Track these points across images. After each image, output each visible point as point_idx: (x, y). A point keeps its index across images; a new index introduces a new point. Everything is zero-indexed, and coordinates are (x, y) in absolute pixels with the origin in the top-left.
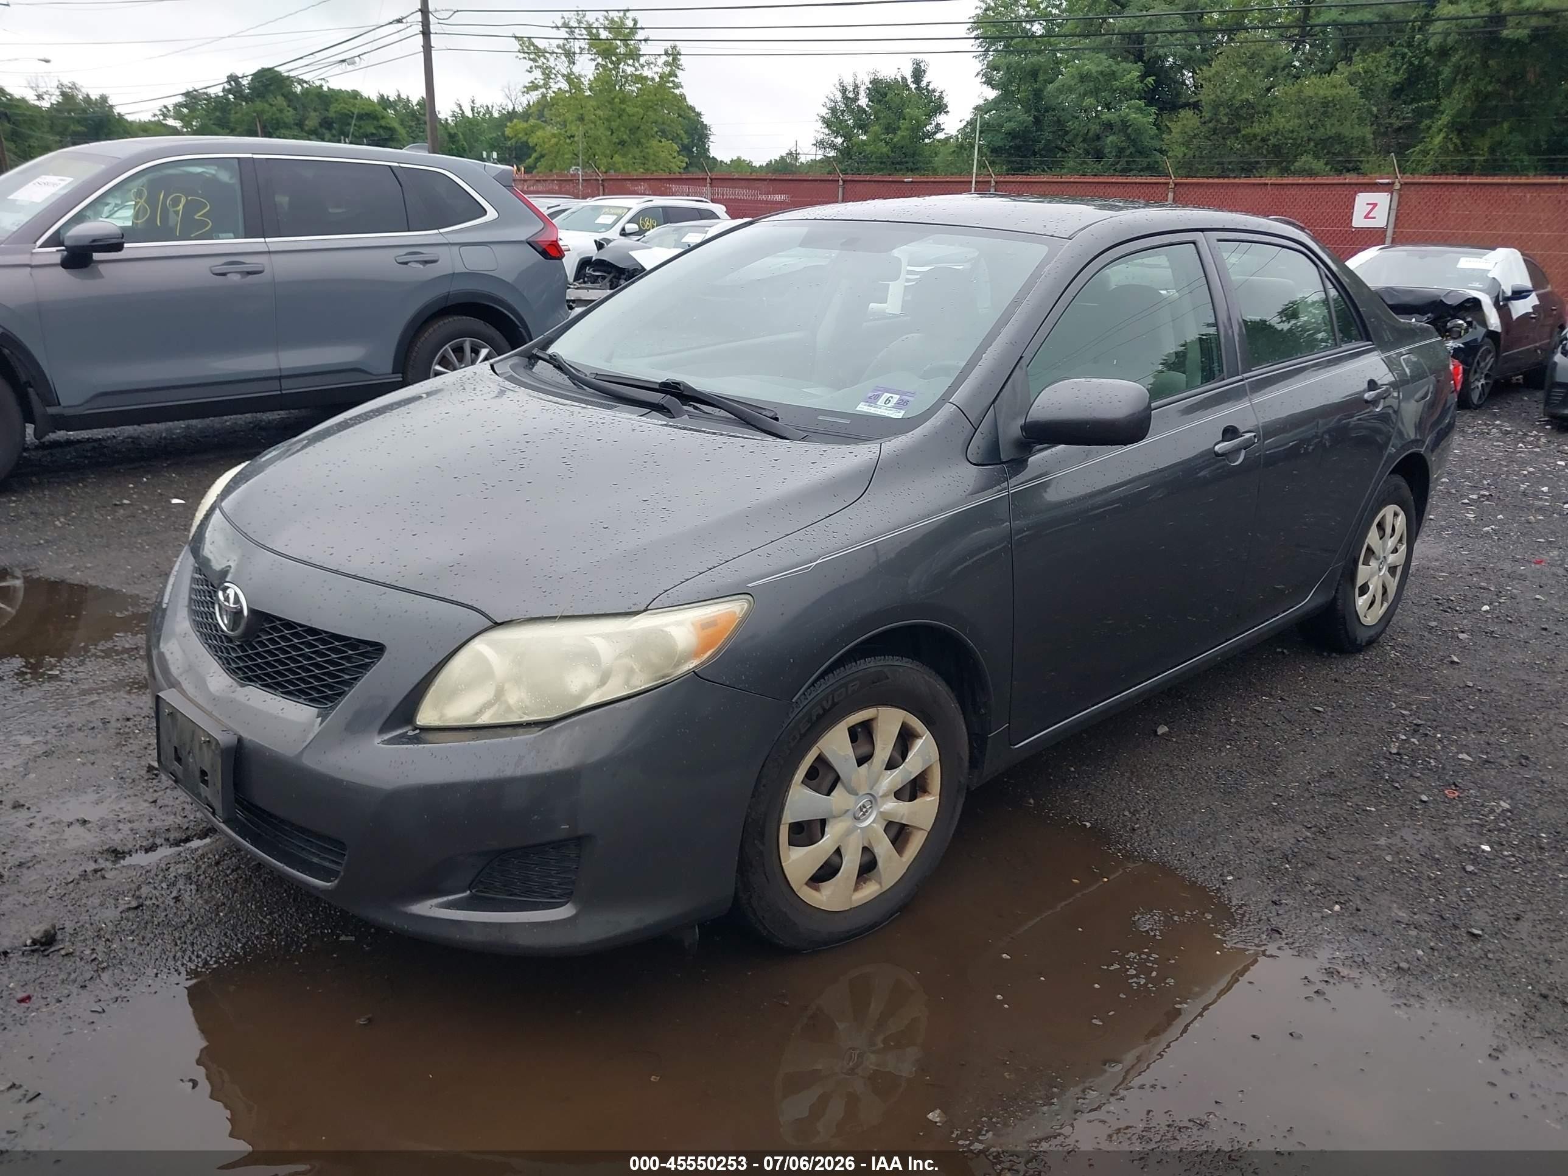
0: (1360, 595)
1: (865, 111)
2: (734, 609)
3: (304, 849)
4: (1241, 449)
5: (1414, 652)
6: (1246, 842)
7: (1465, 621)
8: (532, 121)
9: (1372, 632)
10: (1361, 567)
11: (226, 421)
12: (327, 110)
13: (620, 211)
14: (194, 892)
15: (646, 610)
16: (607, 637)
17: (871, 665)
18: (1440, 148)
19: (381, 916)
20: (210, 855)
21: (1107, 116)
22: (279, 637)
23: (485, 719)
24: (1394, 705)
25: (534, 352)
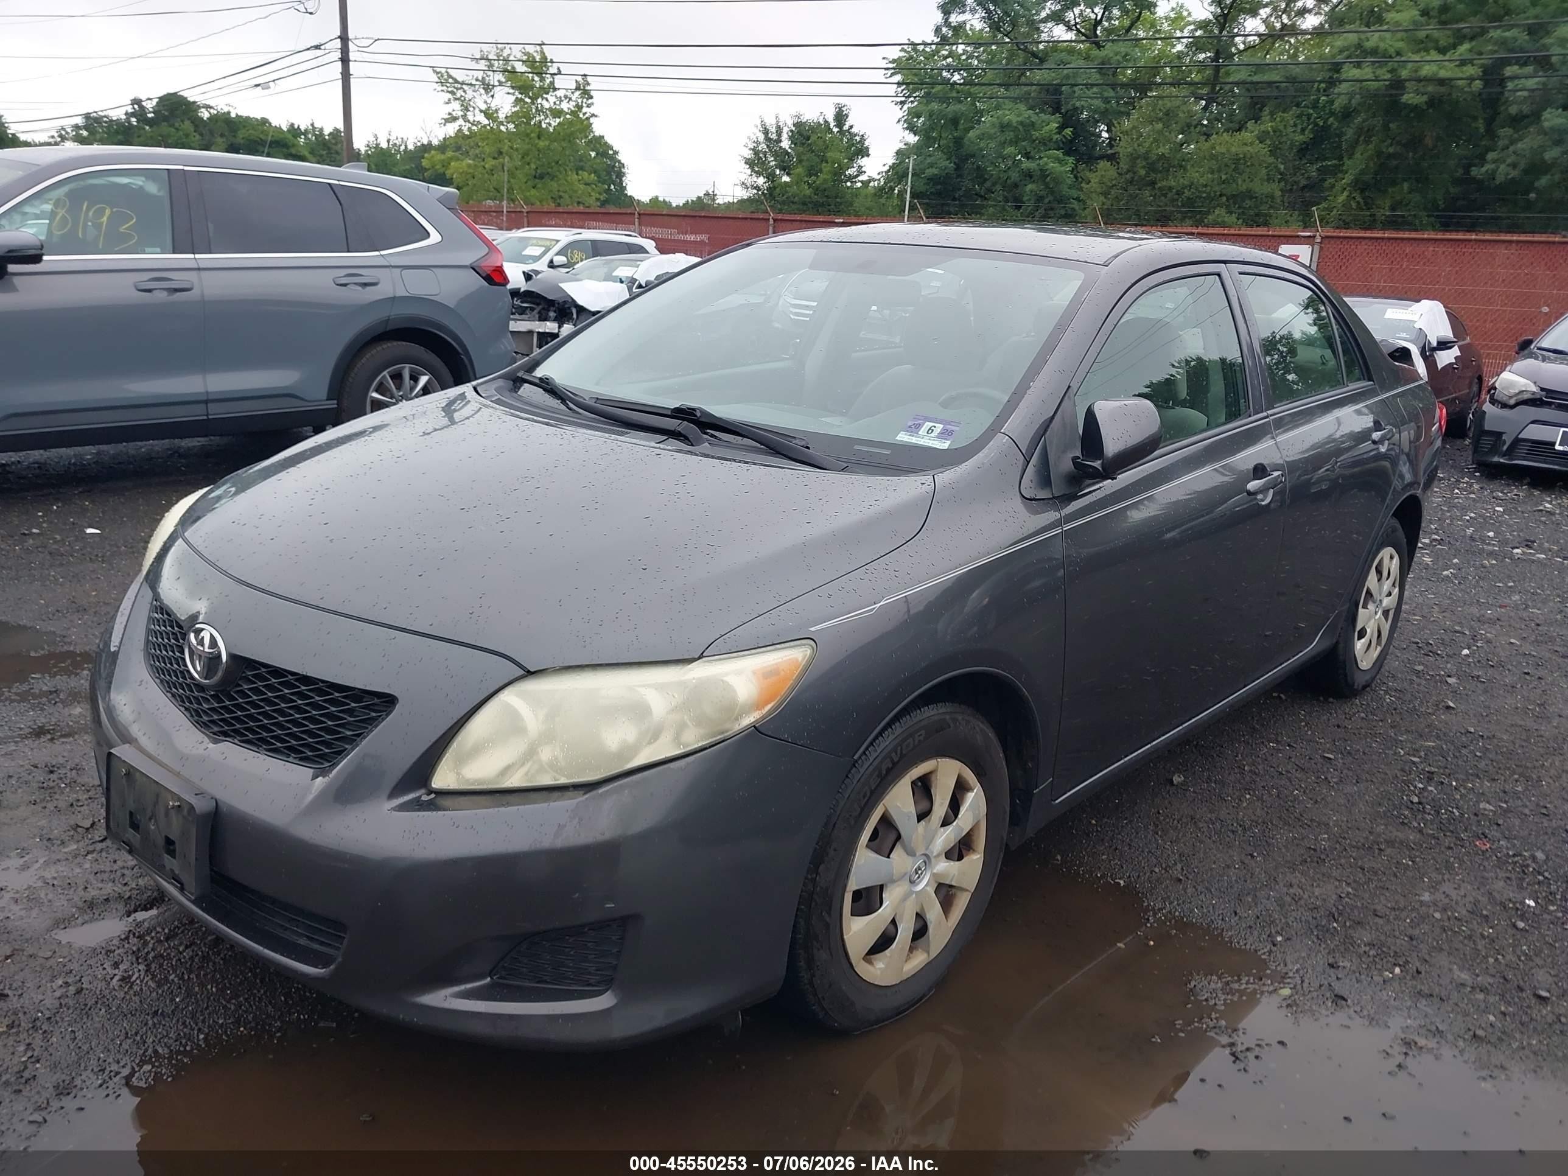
0: (1359, 639)
1: (787, 153)
2: (795, 656)
3: (286, 929)
4: (1268, 489)
5: (1408, 697)
6: (1288, 899)
7: (1449, 666)
8: (450, 154)
9: (1368, 677)
10: (1361, 610)
11: (141, 447)
12: (234, 136)
13: (548, 243)
14: (142, 973)
15: (699, 658)
16: (660, 687)
17: (931, 713)
18: (1343, 206)
19: (381, 1007)
20: (159, 929)
21: (1026, 164)
22: (264, 686)
23: (514, 781)
24: (1402, 752)
25: (520, 374)
